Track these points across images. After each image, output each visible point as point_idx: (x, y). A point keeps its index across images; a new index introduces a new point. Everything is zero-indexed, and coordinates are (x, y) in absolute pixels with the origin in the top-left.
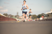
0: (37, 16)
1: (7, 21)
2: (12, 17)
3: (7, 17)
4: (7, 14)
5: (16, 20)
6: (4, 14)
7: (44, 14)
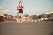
0: (38, 17)
1: (7, 21)
2: (12, 18)
3: (7, 17)
4: (7, 14)
5: (16, 21)
6: (4, 15)
7: (45, 14)
